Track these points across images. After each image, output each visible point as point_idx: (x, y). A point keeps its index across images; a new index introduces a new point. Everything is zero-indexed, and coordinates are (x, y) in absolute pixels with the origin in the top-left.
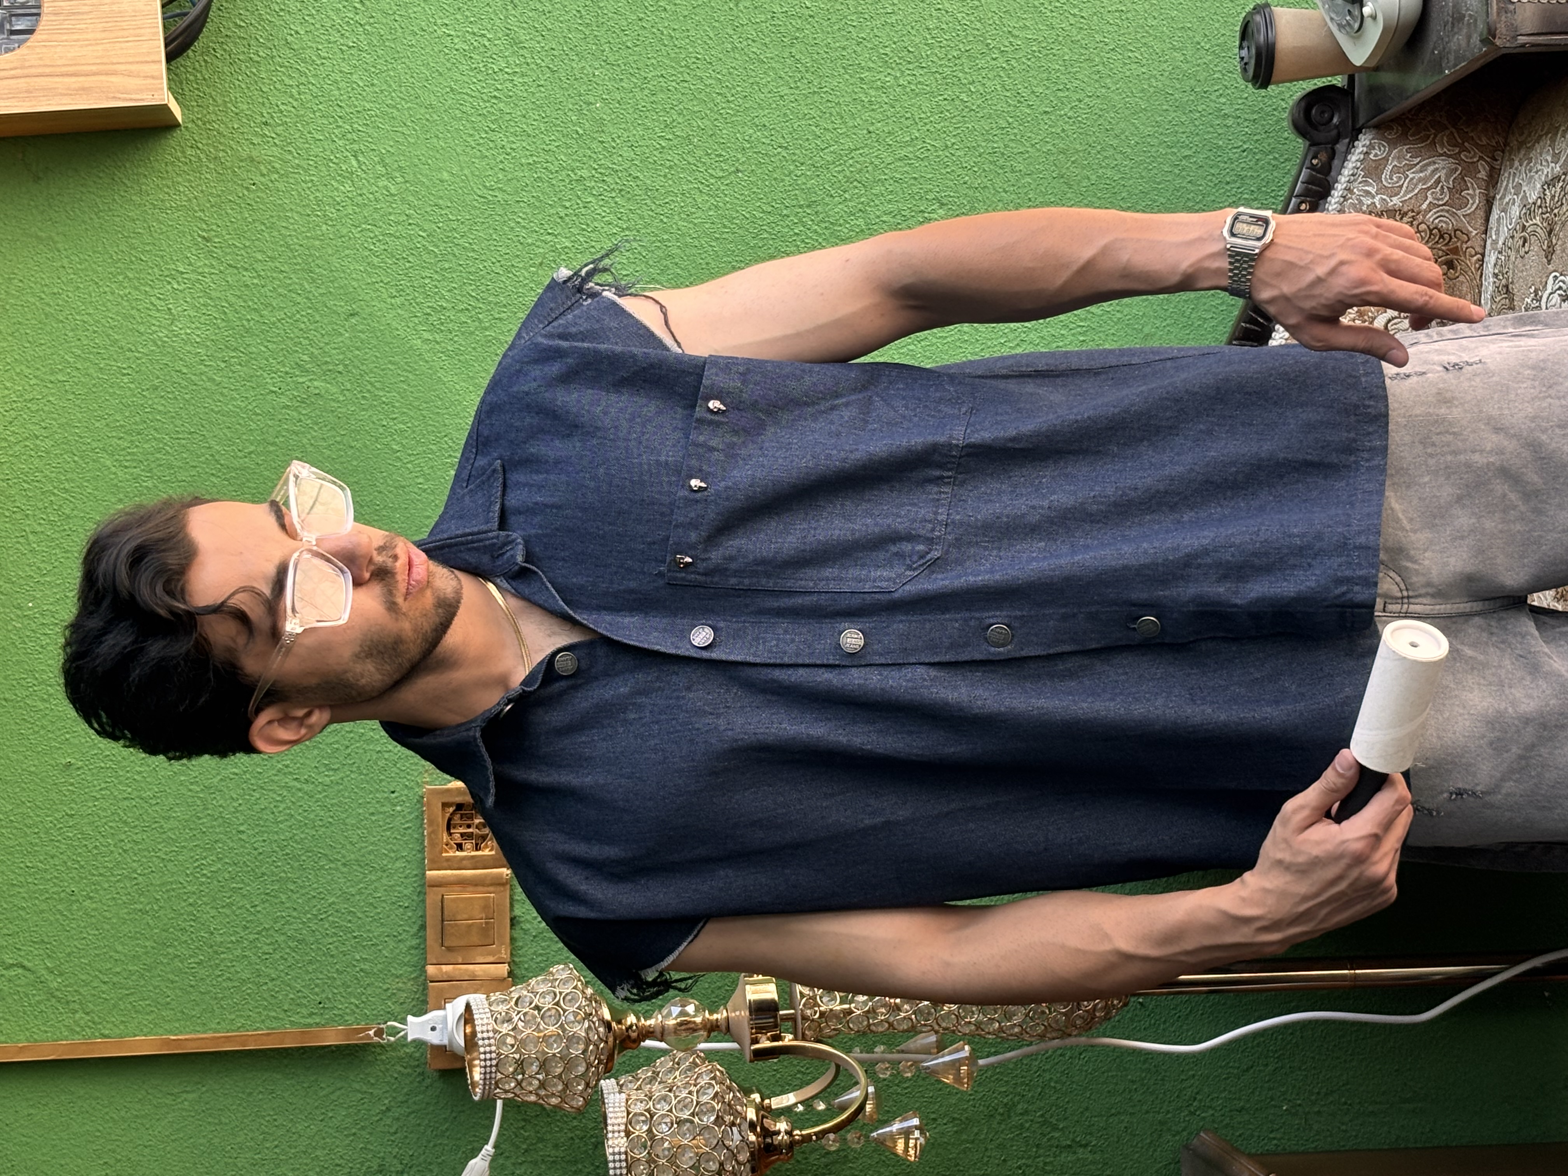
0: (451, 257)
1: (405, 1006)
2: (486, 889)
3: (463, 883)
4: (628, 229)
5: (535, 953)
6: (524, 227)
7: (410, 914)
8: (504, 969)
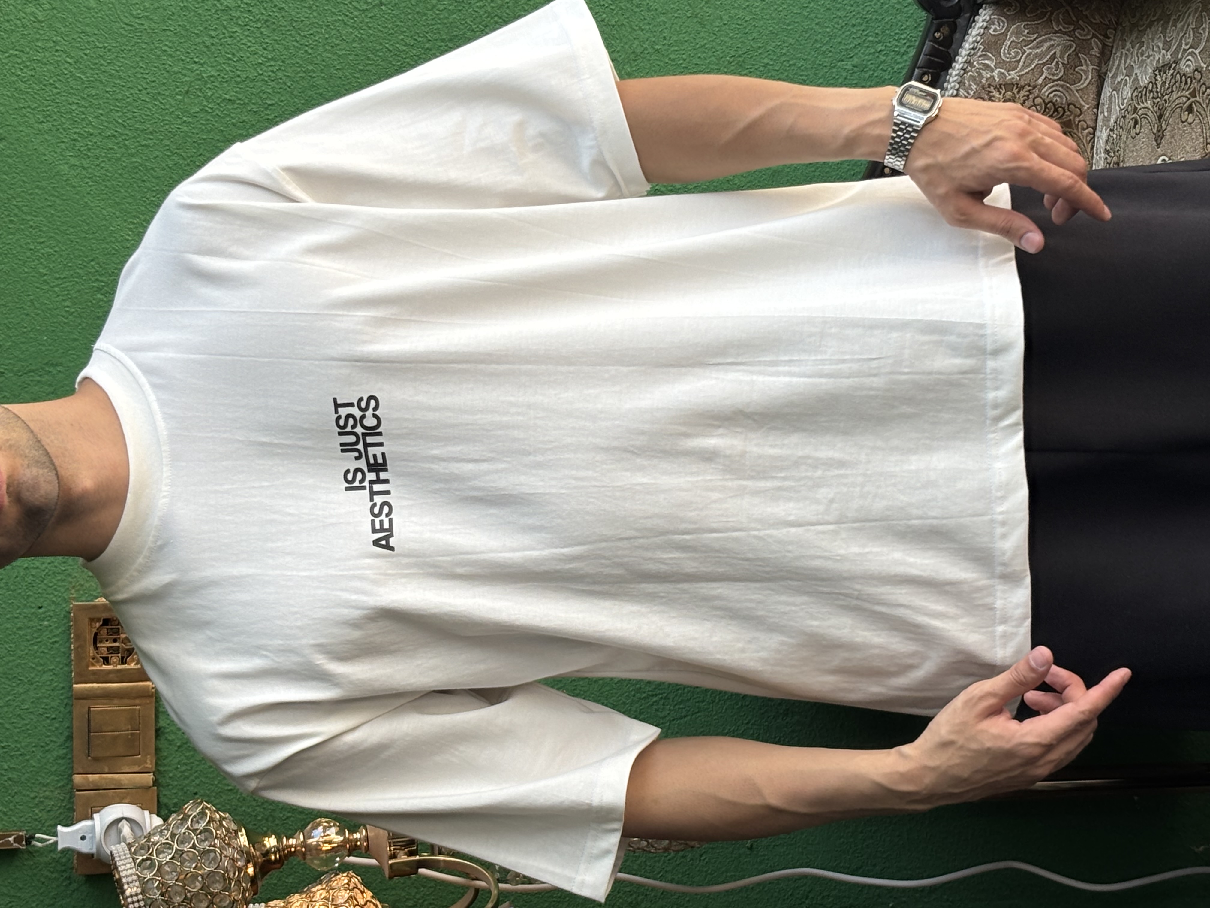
0: (98, 84)
1: (52, 813)
2: (132, 702)
3: (108, 696)
4: (272, 59)
5: (179, 763)
6: (171, 56)
7: (57, 725)
8: (149, 778)
